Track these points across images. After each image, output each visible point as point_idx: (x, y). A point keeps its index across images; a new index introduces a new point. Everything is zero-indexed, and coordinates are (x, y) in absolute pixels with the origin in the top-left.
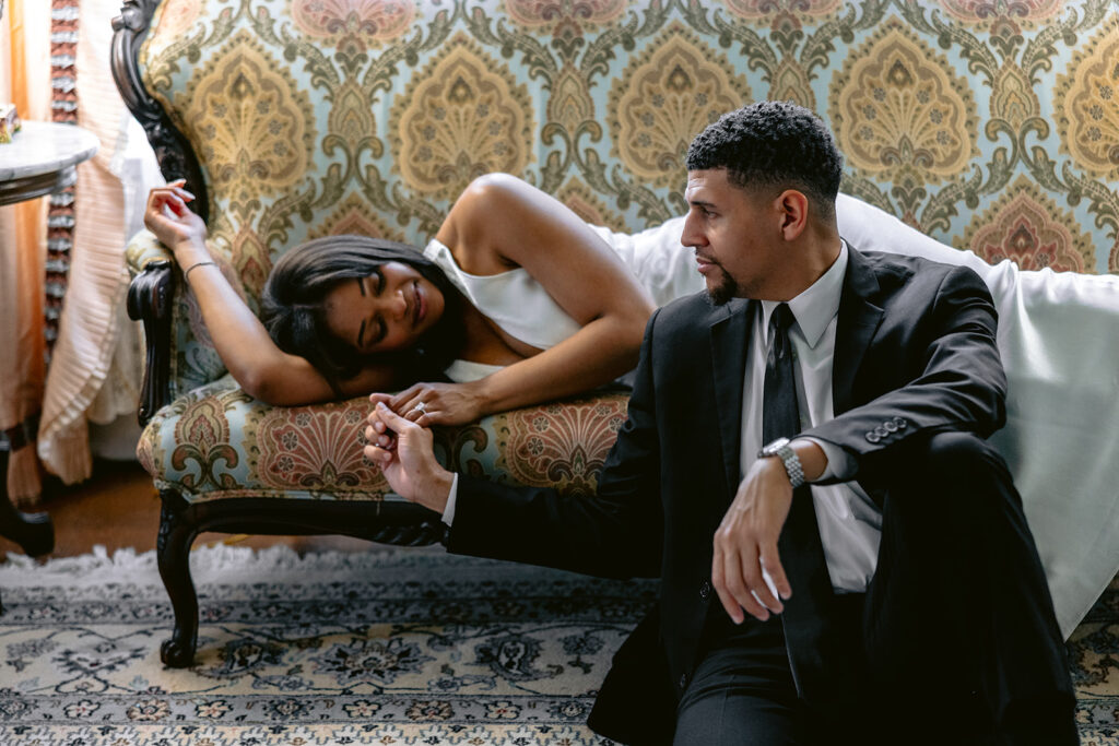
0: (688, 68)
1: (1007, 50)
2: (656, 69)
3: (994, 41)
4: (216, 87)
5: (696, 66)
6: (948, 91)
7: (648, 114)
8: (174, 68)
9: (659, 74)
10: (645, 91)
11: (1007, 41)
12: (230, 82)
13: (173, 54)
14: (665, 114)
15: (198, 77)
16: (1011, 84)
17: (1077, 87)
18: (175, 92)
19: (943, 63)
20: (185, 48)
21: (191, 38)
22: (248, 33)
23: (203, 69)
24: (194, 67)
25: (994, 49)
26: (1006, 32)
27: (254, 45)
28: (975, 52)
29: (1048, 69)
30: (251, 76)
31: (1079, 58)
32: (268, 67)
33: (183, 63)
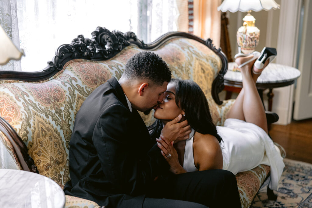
1: (182, 70)
3: (179, 68)
4: (38, 136)
8: (28, 132)
11: (181, 68)
12: (41, 133)
13: (25, 126)
15: (33, 133)
17: (197, 77)
18: (28, 141)
20: (26, 123)
21: (24, 118)
22: (34, 111)
23: (33, 129)
24: (31, 130)
25: (180, 70)
26: (179, 66)
27: (38, 115)
28: (177, 72)
29: (190, 74)
30: (44, 128)
31: (194, 70)
32: (45, 123)
33: (28, 129)
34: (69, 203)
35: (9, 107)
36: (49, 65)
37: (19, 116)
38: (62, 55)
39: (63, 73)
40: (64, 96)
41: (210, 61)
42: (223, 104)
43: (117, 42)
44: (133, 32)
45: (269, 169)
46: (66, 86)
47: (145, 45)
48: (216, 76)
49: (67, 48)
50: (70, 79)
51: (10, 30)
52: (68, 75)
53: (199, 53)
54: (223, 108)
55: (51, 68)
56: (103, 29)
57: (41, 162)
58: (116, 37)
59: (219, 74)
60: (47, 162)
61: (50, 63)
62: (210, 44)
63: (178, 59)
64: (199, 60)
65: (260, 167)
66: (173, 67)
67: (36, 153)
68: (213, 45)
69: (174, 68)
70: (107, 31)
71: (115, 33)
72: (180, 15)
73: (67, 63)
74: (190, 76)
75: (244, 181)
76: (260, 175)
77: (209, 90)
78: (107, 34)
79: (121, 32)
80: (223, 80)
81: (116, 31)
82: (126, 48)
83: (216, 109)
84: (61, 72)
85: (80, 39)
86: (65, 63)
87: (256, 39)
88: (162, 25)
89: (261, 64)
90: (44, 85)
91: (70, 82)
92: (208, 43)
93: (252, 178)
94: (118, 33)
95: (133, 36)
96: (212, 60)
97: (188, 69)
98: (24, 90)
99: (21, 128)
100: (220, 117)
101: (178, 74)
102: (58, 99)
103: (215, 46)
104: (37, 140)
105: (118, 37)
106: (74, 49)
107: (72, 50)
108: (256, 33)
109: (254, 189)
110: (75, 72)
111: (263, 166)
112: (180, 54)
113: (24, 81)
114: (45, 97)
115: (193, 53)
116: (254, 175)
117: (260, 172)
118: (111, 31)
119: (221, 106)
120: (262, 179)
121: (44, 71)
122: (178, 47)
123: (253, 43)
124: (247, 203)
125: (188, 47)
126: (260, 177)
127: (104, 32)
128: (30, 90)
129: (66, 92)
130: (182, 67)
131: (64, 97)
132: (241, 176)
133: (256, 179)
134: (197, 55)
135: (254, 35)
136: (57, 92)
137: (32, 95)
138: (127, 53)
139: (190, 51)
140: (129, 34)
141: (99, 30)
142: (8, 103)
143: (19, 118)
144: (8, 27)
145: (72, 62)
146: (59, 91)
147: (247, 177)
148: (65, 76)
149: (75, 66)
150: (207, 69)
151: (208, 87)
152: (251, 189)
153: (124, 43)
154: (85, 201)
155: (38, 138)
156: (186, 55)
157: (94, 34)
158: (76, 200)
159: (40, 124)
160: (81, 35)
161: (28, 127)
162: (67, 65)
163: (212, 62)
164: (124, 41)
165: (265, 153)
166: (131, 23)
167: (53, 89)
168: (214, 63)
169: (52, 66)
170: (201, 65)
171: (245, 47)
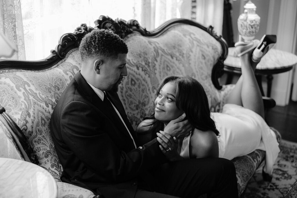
0: (134, 78)
1: (183, 57)
2: (127, 81)
3: (180, 55)
4: (38, 125)
5: (135, 77)
6: (177, 70)
7: (130, 95)
8: (27, 122)
9: (129, 81)
10: (127, 88)
12: (40, 122)
13: (24, 116)
14: (133, 93)
15: (33, 122)
16: (187, 65)
17: (197, 63)
18: (28, 130)
19: (174, 63)
20: (25, 113)
21: (24, 108)
22: (34, 101)
23: (33, 119)
24: (31, 119)
25: (181, 57)
26: (181, 52)
27: (38, 104)
28: (178, 59)
29: (191, 60)
30: (43, 117)
31: (195, 56)
32: (45, 112)
33: (28, 119)
34: (66, 191)
35: (9, 97)
36: (52, 53)
37: (19, 106)
38: (65, 44)
39: (66, 61)
40: (65, 84)
41: (211, 48)
42: (223, 89)
43: (120, 30)
44: (136, 20)
45: (264, 154)
46: (67, 74)
47: (148, 33)
48: (216, 62)
49: (70, 37)
50: (72, 67)
51: (14, 21)
52: (70, 63)
53: (200, 40)
54: (223, 93)
55: (53, 56)
56: (106, 18)
57: (41, 149)
58: (119, 25)
59: (220, 60)
60: (47, 149)
61: (53, 52)
62: (212, 31)
63: (180, 45)
64: (200, 47)
65: (256, 152)
66: (174, 54)
67: (35, 142)
68: (214, 31)
69: (176, 55)
70: (110, 19)
71: (118, 22)
72: (184, 2)
73: (70, 51)
74: (190, 62)
75: (239, 167)
76: (255, 160)
77: (209, 75)
78: (110, 23)
79: (124, 20)
80: (223, 66)
81: (119, 19)
82: (129, 36)
83: (216, 93)
84: (64, 60)
85: (83, 28)
86: (68, 51)
87: (256, 26)
88: (165, 12)
89: (260, 52)
90: (46, 74)
91: (71, 70)
92: (210, 30)
93: (247, 163)
94: (121, 21)
95: (135, 24)
96: (213, 47)
97: (188, 55)
98: (25, 79)
99: (20, 118)
100: (219, 101)
101: (179, 60)
102: (59, 88)
103: (216, 33)
104: (36, 129)
105: (120, 25)
106: (77, 37)
107: (75, 39)
108: (256, 20)
109: (248, 174)
110: (77, 60)
111: (259, 151)
112: (181, 41)
113: (27, 70)
114: (46, 86)
115: (194, 40)
116: (249, 161)
117: (255, 157)
118: (114, 20)
119: (220, 90)
120: (257, 164)
121: (47, 60)
122: (180, 34)
123: (254, 30)
124: (241, 188)
125: (190, 34)
126: (255, 162)
127: (107, 21)
128: (31, 80)
129: (67, 80)
130: (183, 54)
131: (65, 86)
132: (237, 161)
133: (251, 164)
134: (198, 42)
135: (254, 22)
136: (59, 81)
137: (33, 84)
138: (129, 41)
139: (192, 38)
140: (132, 22)
141: (102, 18)
142: (9, 93)
143: (19, 108)
144: (12, 18)
145: (75, 50)
146: (61, 80)
147: (242, 162)
148: (67, 64)
149: (78, 55)
150: (208, 55)
151: (208, 73)
152: (246, 174)
153: (126, 30)
154: (81, 190)
155: (37, 127)
156: (188, 41)
157: (97, 23)
158: (73, 189)
159: (40, 113)
160: (84, 24)
161: (27, 117)
162: (70, 54)
163: (213, 49)
164: (126, 29)
165: (262, 139)
166: (134, 10)
167: (54, 77)
168: (215, 49)
169: (55, 55)
170: (202, 51)
171: (245, 34)
